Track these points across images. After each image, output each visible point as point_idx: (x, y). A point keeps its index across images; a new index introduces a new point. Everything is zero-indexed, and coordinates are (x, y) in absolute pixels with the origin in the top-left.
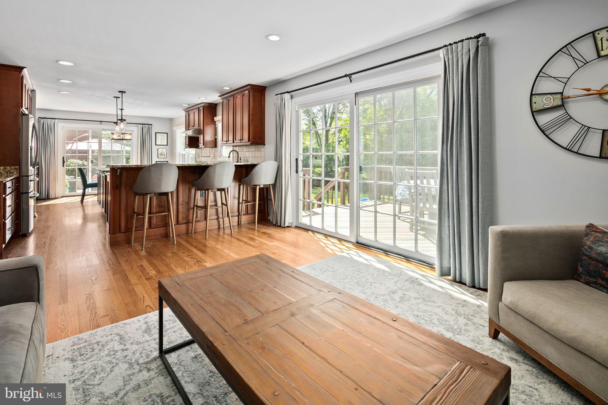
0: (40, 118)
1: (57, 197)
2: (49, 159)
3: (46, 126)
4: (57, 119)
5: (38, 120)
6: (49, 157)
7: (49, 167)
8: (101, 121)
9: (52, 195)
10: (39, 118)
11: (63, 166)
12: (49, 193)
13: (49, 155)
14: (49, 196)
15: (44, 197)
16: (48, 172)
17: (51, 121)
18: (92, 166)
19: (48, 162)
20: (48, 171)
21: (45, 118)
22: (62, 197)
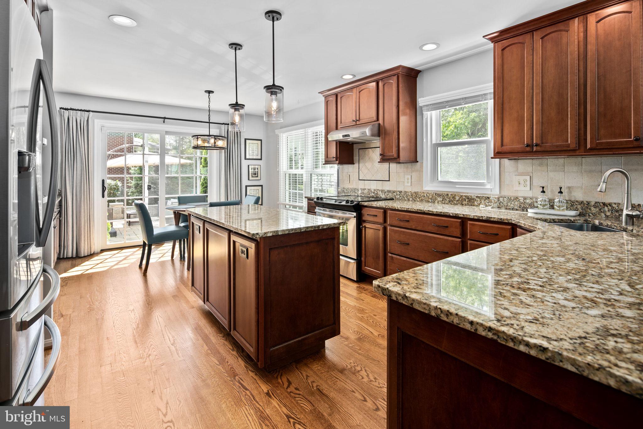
0: (63, 109)
1: (92, 253)
2: (79, 185)
3: (73, 124)
4: (93, 111)
5: (60, 112)
6: (79, 181)
7: (78, 199)
8: (165, 118)
9: (84, 251)
10: (61, 108)
11: (103, 196)
12: (80, 246)
13: (79, 177)
14: (80, 252)
15: (70, 255)
16: (78, 209)
17: (81, 116)
18: (149, 194)
19: (78, 189)
20: (78, 207)
21: (71, 109)
22: (102, 251)
